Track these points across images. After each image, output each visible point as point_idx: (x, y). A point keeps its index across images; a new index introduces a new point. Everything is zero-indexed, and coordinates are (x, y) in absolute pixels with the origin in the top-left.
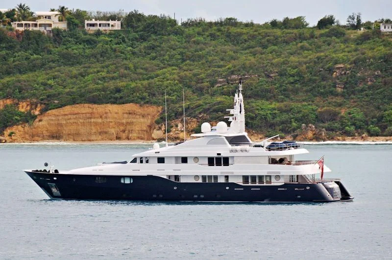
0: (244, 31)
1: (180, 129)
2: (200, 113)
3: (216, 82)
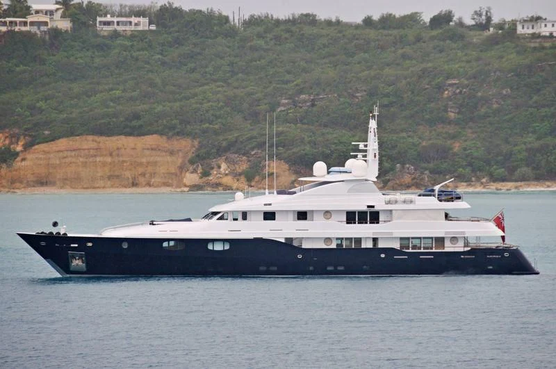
0: (324, 32)
1: (223, 172)
2: (253, 149)
3: (279, 105)
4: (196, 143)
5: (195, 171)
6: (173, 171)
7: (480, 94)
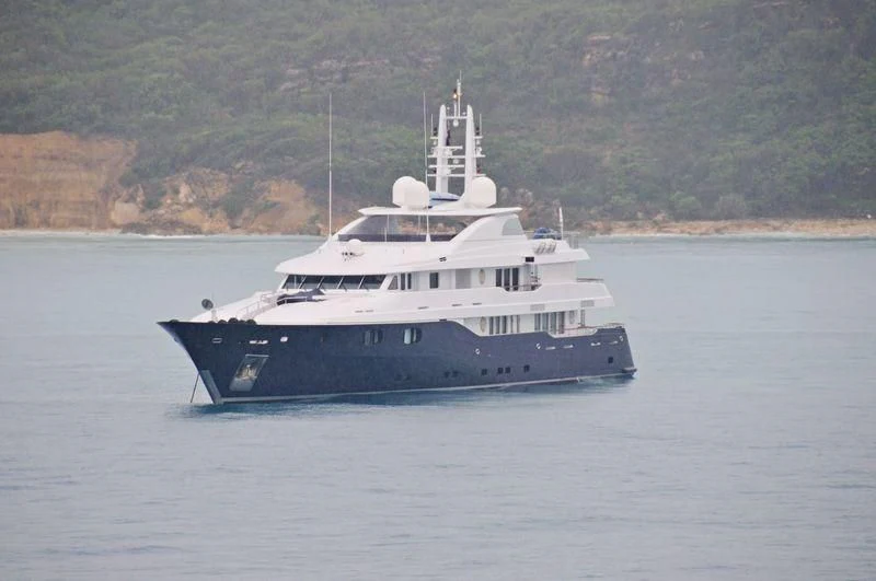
4: (133, 147)
5: (131, 199)
6: (92, 199)
7: (648, 60)
